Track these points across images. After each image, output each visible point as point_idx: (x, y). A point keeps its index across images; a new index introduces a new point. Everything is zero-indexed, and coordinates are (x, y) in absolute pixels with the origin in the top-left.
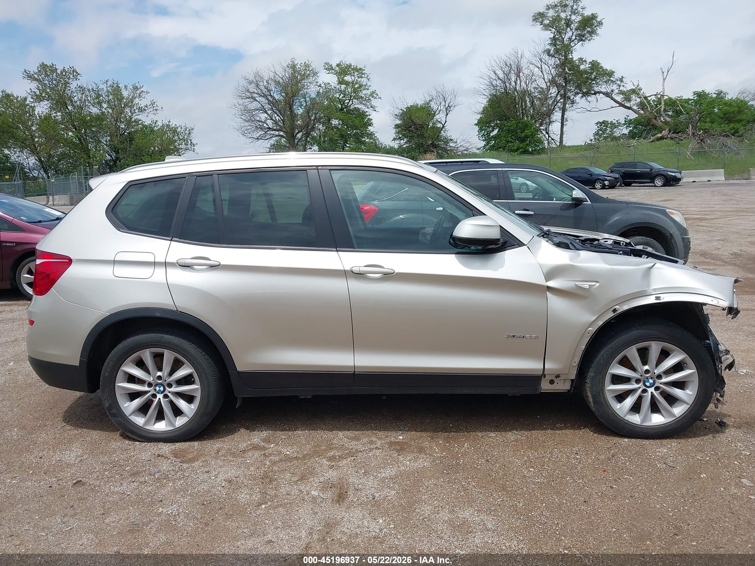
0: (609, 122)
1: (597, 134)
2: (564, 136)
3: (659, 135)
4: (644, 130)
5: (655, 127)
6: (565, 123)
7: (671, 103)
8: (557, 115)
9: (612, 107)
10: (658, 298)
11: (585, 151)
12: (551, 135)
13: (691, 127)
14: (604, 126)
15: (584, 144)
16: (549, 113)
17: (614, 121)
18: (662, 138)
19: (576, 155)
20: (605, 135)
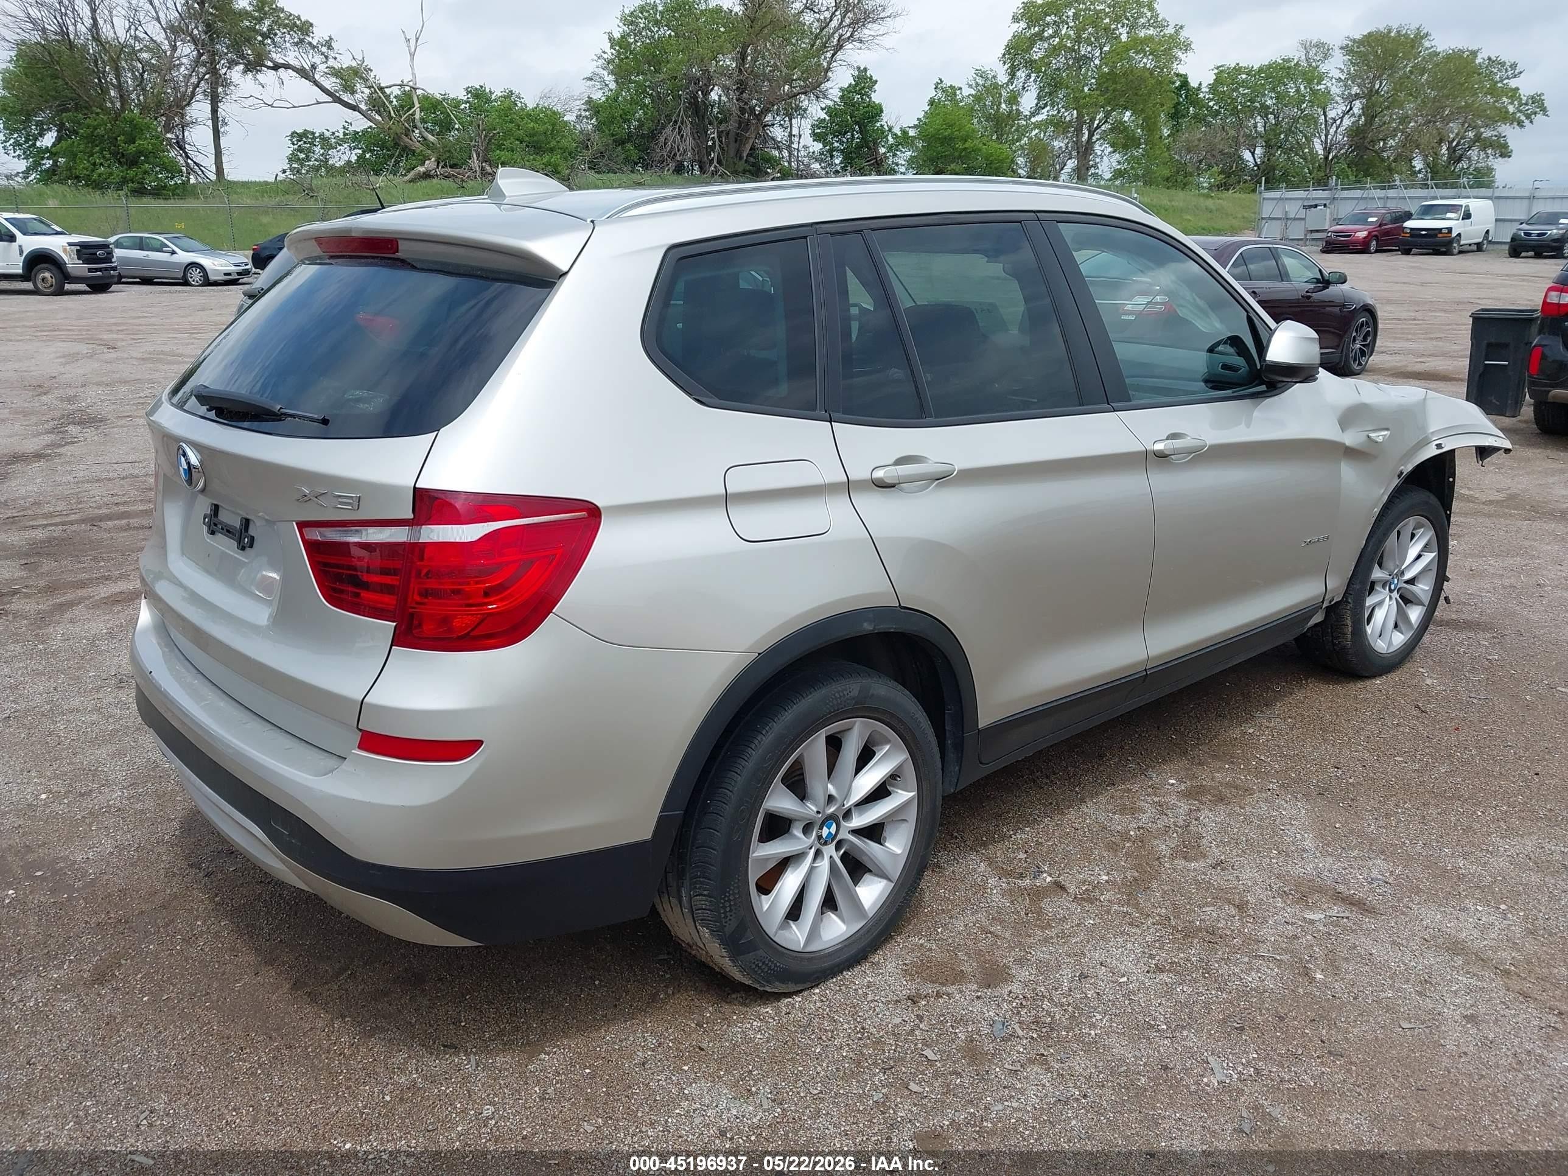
0: (317, 135)
1: (293, 158)
2: (224, 159)
3: (422, 169)
4: (391, 156)
5: (408, 151)
6: (222, 130)
7: (431, 105)
8: (200, 109)
9: (319, 103)
10: (1439, 446)
11: (287, 196)
12: (191, 154)
13: (475, 156)
14: (305, 143)
15: (273, 180)
16: (183, 102)
17: (327, 134)
18: (427, 176)
19: (268, 202)
20: (311, 163)
